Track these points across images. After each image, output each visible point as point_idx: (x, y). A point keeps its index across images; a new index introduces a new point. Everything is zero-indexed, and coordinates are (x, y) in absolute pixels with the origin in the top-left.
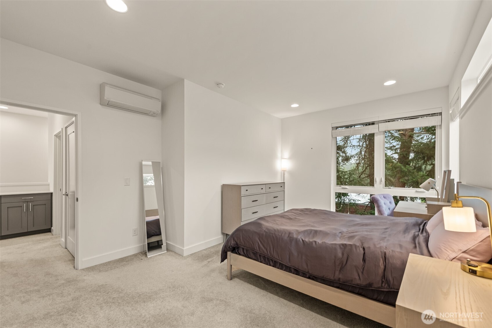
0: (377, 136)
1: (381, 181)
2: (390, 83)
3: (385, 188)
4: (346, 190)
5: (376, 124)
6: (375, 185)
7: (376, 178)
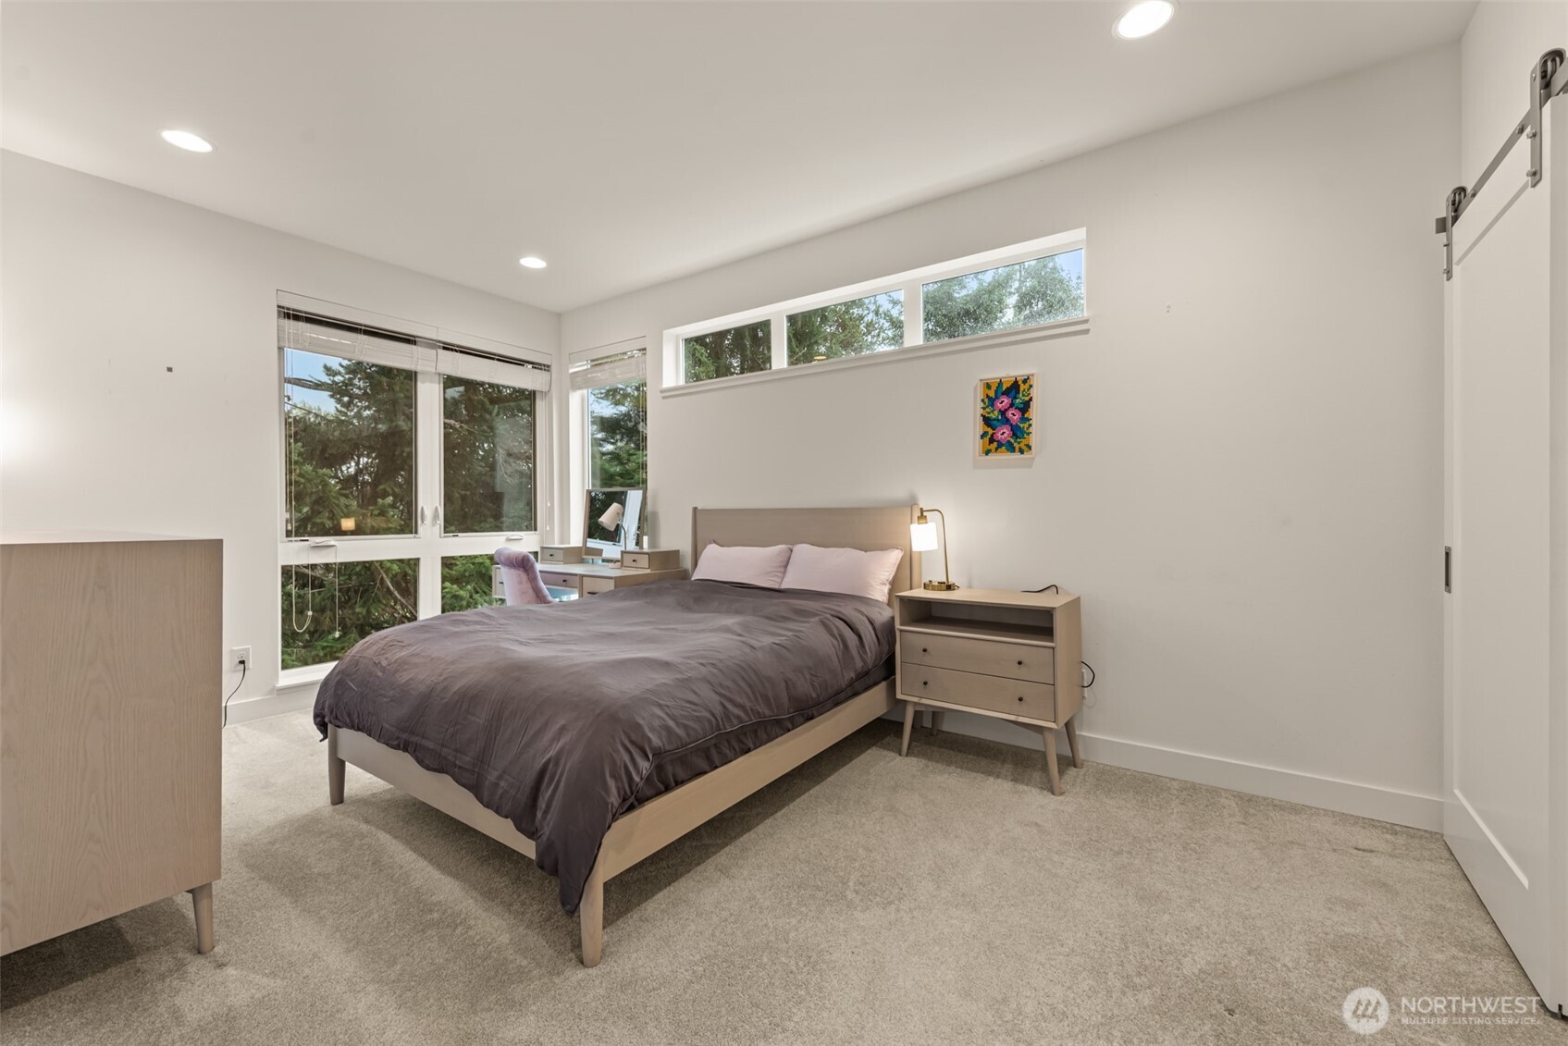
0: (423, 382)
1: (436, 516)
2: (533, 262)
3: (445, 537)
4: (324, 552)
5: (421, 346)
6: (420, 529)
7: (422, 508)
